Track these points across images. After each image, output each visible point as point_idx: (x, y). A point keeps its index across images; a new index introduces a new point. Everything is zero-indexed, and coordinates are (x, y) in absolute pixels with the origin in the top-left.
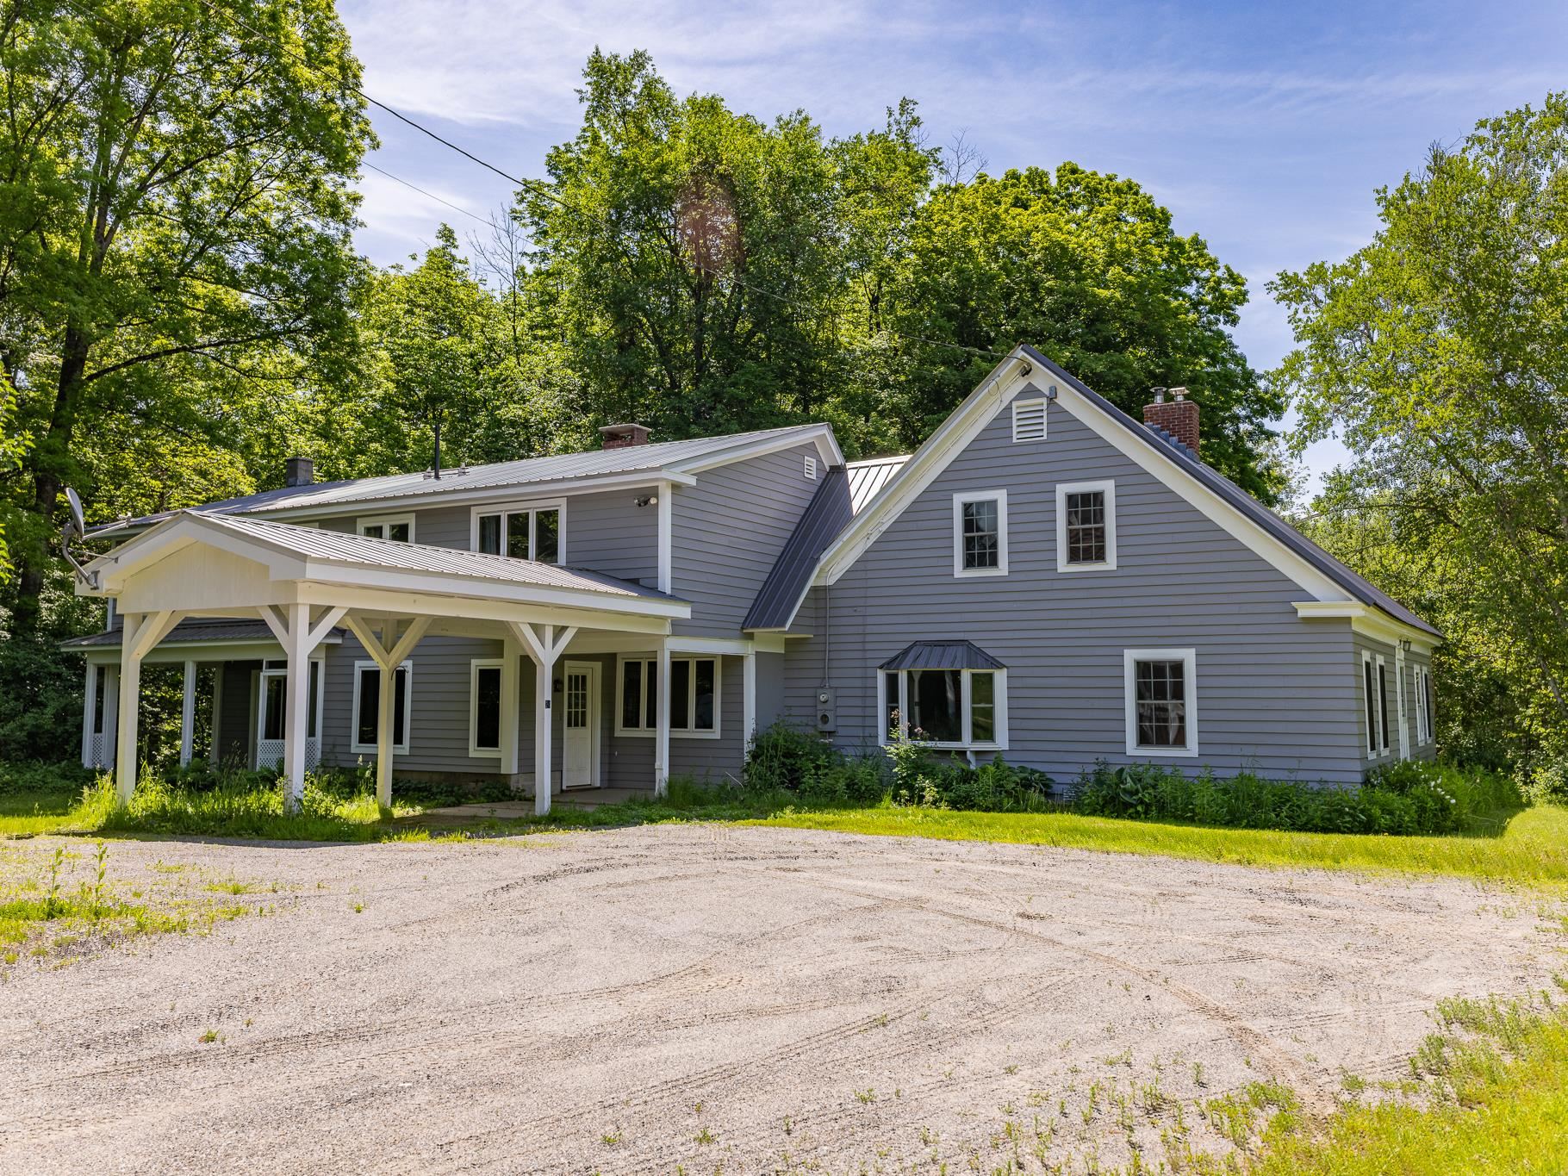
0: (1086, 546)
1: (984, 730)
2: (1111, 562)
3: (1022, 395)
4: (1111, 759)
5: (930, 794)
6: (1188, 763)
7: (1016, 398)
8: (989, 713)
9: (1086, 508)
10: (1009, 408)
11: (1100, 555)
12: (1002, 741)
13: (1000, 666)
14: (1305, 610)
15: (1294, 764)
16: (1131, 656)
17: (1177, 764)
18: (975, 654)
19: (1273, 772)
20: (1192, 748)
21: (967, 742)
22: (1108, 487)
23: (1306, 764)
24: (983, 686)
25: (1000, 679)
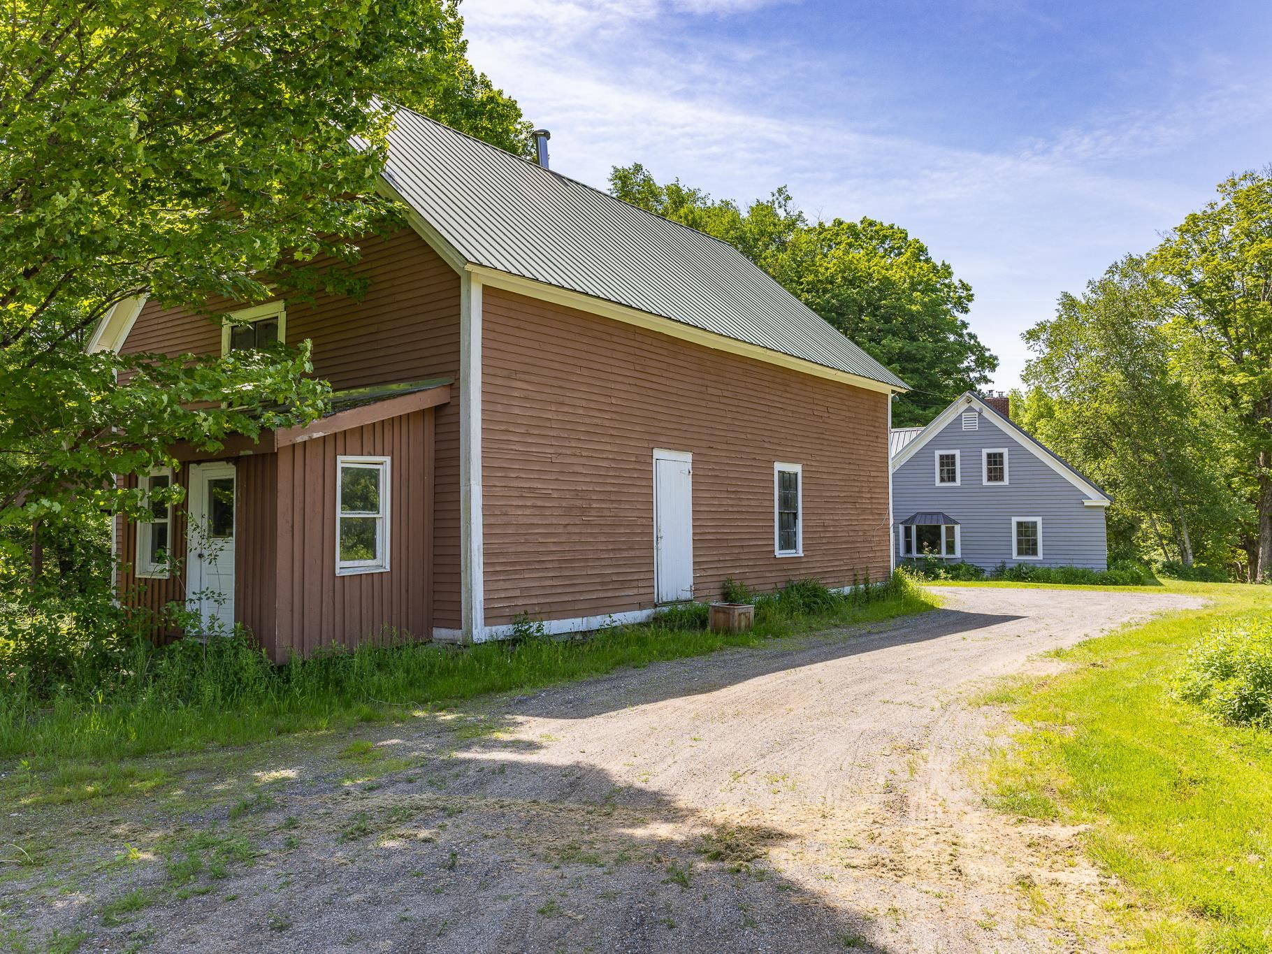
0: (995, 474)
1: (951, 548)
2: (1006, 482)
3: (966, 411)
4: (1007, 561)
5: (943, 575)
6: (1040, 562)
7: (964, 412)
8: (953, 542)
9: (994, 460)
10: (961, 415)
11: (1002, 479)
12: (958, 553)
13: (957, 523)
14: (1087, 503)
15: (1085, 562)
16: (1015, 520)
17: (1035, 562)
18: (947, 519)
19: (1078, 565)
20: (1040, 556)
21: (944, 554)
22: (1005, 451)
23: (1089, 562)
24: (950, 532)
25: (957, 528)
